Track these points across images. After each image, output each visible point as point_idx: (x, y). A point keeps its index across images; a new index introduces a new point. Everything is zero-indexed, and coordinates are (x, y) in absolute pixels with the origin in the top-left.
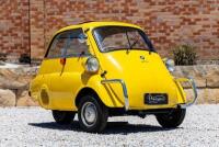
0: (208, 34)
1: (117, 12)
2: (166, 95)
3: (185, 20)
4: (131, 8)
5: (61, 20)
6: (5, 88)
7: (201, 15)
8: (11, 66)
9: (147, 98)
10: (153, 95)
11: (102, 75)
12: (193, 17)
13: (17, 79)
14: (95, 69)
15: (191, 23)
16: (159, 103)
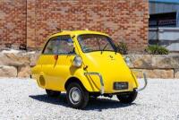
0: (135, 35)
1: (80, 20)
2: (127, 83)
3: (121, 27)
4: (89, 18)
5: (45, 24)
6: (10, 65)
7: (131, 24)
8: (14, 51)
9: (115, 85)
10: (119, 83)
11: (85, 69)
12: (126, 25)
13: (18, 60)
14: (79, 65)
15: (124, 29)
16: (123, 88)
